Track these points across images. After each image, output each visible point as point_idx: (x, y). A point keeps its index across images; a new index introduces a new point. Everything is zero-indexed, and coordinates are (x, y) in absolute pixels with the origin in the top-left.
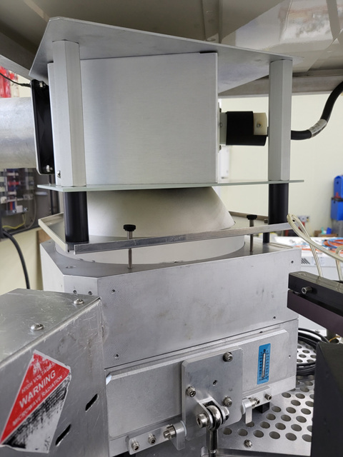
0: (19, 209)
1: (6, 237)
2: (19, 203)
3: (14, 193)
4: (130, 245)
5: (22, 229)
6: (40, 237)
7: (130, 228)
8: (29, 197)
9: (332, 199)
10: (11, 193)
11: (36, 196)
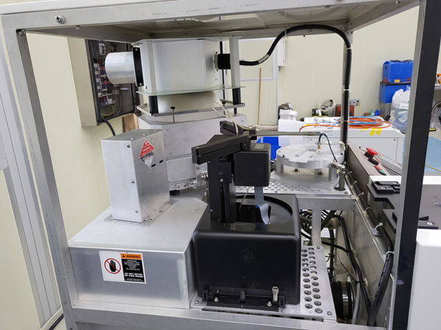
0: (110, 101)
1: (104, 121)
2: (110, 97)
3: (106, 90)
4: (173, 114)
5: (112, 116)
6: (125, 122)
7: (173, 108)
8: (116, 92)
9: (381, 83)
10: (104, 90)
11: (120, 91)
